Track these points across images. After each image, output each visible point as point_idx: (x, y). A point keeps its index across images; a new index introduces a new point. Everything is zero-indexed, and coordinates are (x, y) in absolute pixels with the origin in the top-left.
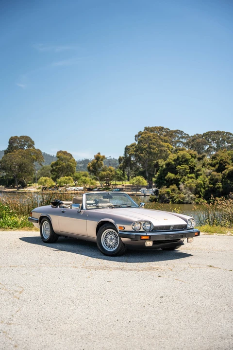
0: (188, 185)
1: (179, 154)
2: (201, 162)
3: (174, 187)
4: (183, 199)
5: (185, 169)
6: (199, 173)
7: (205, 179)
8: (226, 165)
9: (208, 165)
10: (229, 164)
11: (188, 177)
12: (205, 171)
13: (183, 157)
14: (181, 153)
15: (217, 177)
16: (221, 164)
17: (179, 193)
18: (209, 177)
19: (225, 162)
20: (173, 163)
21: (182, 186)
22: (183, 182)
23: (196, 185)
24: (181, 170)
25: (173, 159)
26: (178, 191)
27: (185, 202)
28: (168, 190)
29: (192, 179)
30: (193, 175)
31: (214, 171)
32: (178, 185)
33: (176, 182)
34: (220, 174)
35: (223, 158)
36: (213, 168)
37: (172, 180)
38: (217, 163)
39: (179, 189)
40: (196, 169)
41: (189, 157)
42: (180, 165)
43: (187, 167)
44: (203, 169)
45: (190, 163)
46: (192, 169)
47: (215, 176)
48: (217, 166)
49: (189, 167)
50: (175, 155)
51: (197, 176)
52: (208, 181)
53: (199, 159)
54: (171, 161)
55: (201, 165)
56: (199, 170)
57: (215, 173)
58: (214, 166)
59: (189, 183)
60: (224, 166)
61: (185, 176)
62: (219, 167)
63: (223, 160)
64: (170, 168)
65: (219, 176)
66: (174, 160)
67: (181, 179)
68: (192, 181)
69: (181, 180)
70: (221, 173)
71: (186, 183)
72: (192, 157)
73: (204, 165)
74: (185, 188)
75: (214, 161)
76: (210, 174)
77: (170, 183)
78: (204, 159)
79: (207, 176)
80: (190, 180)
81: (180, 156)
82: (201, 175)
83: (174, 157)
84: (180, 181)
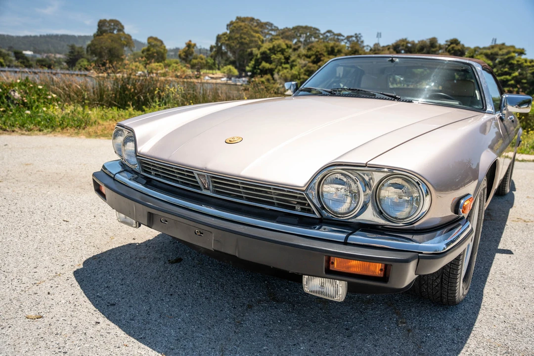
0: (283, 75)
1: (274, 43)
2: (297, 53)
3: (269, 76)
4: (278, 89)
5: (280, 59)
6: (294, 63)
7: (300, 70)
8: (321, 57)
9: (303, 55)
10: (324, 56)
11: (283, 68)
12: (300, 62)
13: (279, 46)
14: (276, 43)
15: (312, 69)
16: (317, 56)
17: (274, 83)
18: (305, 68)
19: (321, 54)
20: (268, 52)
21: (276, 76)
22: (278, 73)
23: (292, 76)
24: (276, 60)
25: (268, 47)
26: (272, 81)
27: (279, 92)
28: (263, 79)
29: (287, 70)
30: (287, 66)
31: (309, 62)
32: (272, 75)
33: (271, 72)
34: (315, 65)
35: (319, 50)
36: (308, 59)
37: (266, 70)
38: (313, 55)
39: (273, 79)
40: (292, 59)
41: (284, 47)
42: (275, 54)
43: (282, 57)
44: (299, 60)
45: (285, 53)
46: (287, 59)
47: (310, 67)
48: (313, 58)
49: (285, 57)
50: (270, 44)
51: (292, 67)
52: (304, 72)
53: (295, 50)
54: (266, 50)
55: (297, 56)
56: (294, 61)
57: (311, 64)
58: (309, 57)
59: (284, 73)
60: (320, 58)
61: (281, 65)
62: (314, 59)
63: (318, 52)
64: (266, 57)
65: (314, 67)
66: (270, 49)
67: (276, 68)
68: (288, 72)
69: (276, 70)
70: (317, 65)
71: (281, 73)
72: (288, 47)
73: (299, 56)
74: (280, 78)
75: (310, 53)
76: (305, 65)
77: (264, 72)
78: (299, 50)
79: (302, 67)
80: (285, 71)
81: (275, 45)
82: (296, 65)
83: (269, 45)
84: (274, 71)
